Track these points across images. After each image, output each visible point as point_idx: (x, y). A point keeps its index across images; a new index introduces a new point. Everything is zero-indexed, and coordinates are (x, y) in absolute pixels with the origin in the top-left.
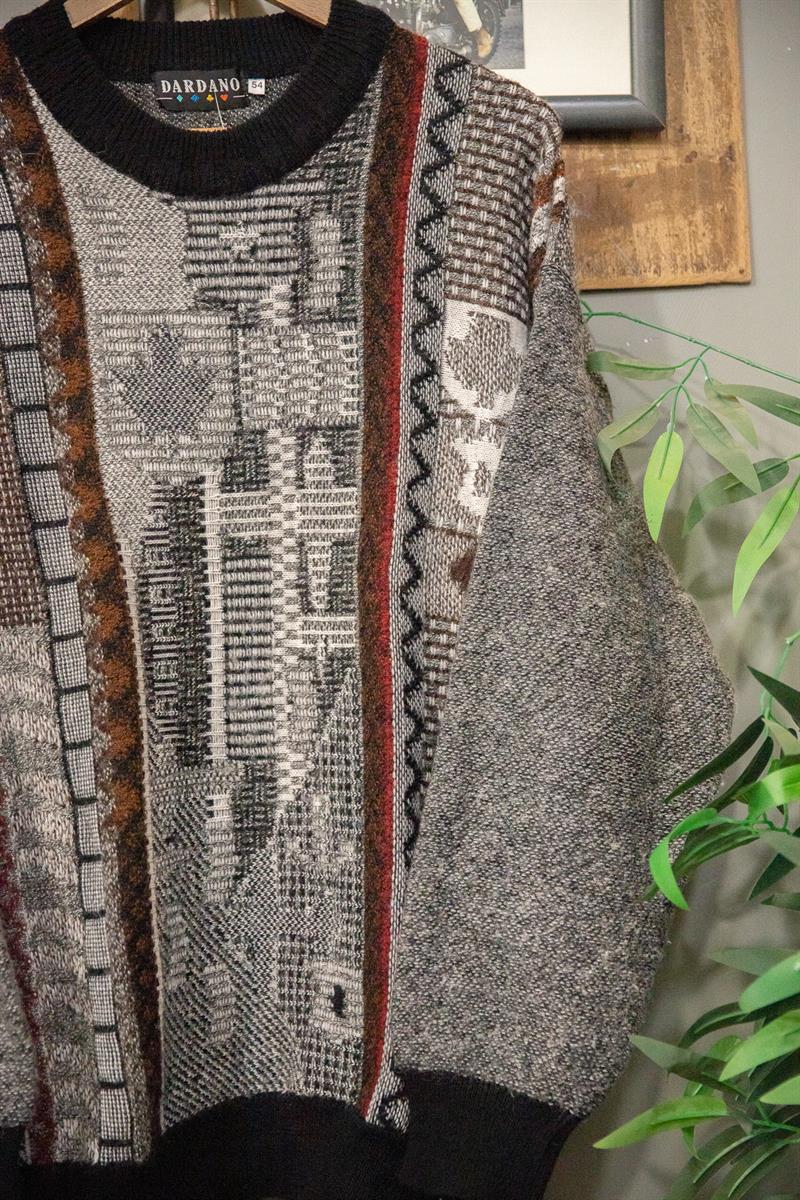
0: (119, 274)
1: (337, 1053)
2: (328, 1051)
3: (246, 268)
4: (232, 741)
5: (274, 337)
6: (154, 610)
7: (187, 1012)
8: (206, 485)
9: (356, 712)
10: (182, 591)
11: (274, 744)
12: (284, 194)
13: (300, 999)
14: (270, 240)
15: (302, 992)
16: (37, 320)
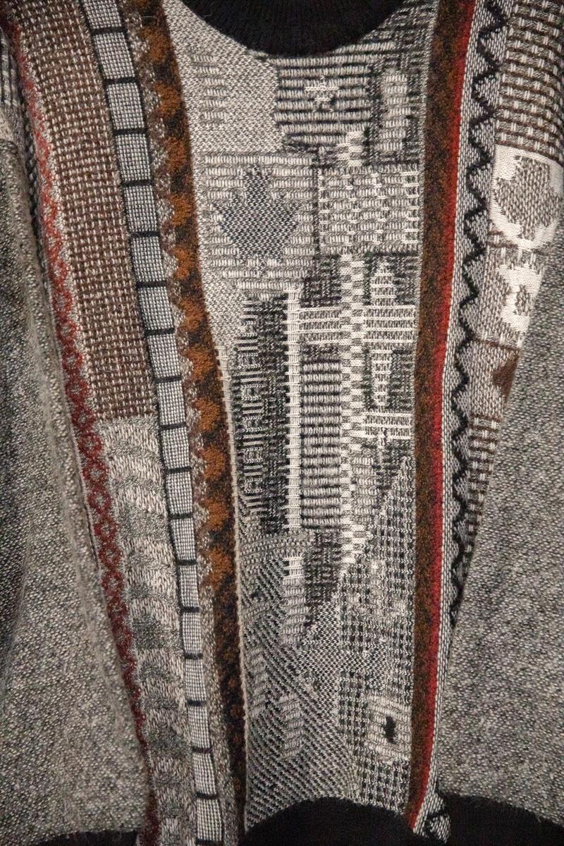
0: (219, 121)
1: (388, 772)
2: (380, 769)
3: (326, 116)
4: (305, 513)
5: (348, 176)
6: (245, 405)
7: (266, 734)
8: (289, 301)
9: (410, 494)
10: (267, 389)
11: (339, 516)
12: (360, 53)
13: (357, 725)
14: (347, 93)
15: (359, 719)
16: (151, 160)
